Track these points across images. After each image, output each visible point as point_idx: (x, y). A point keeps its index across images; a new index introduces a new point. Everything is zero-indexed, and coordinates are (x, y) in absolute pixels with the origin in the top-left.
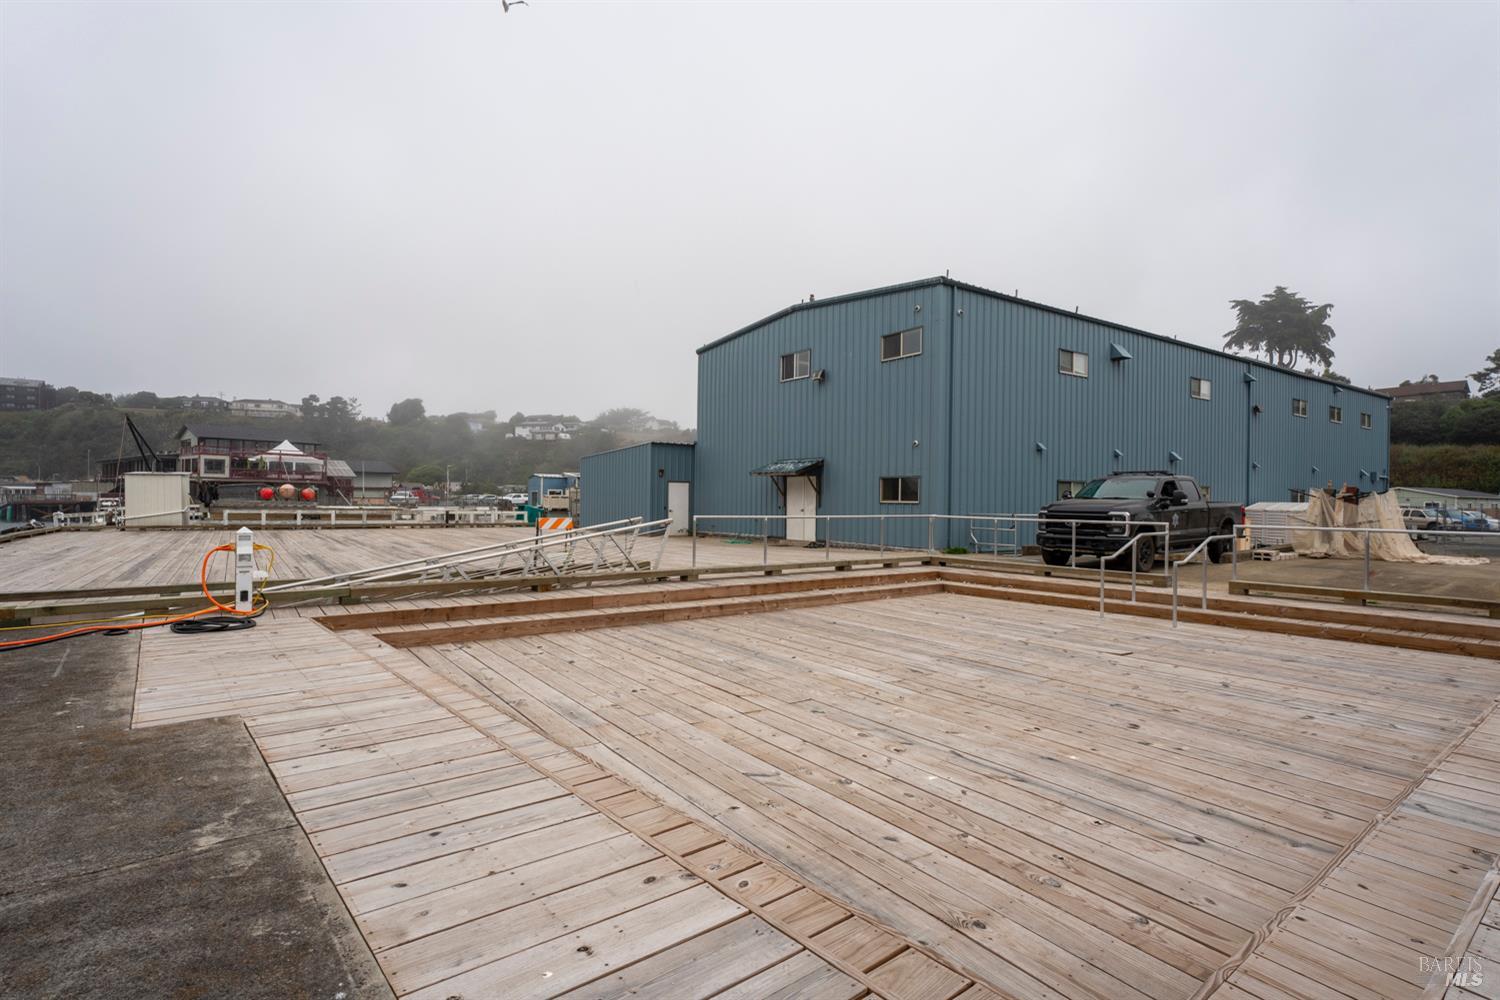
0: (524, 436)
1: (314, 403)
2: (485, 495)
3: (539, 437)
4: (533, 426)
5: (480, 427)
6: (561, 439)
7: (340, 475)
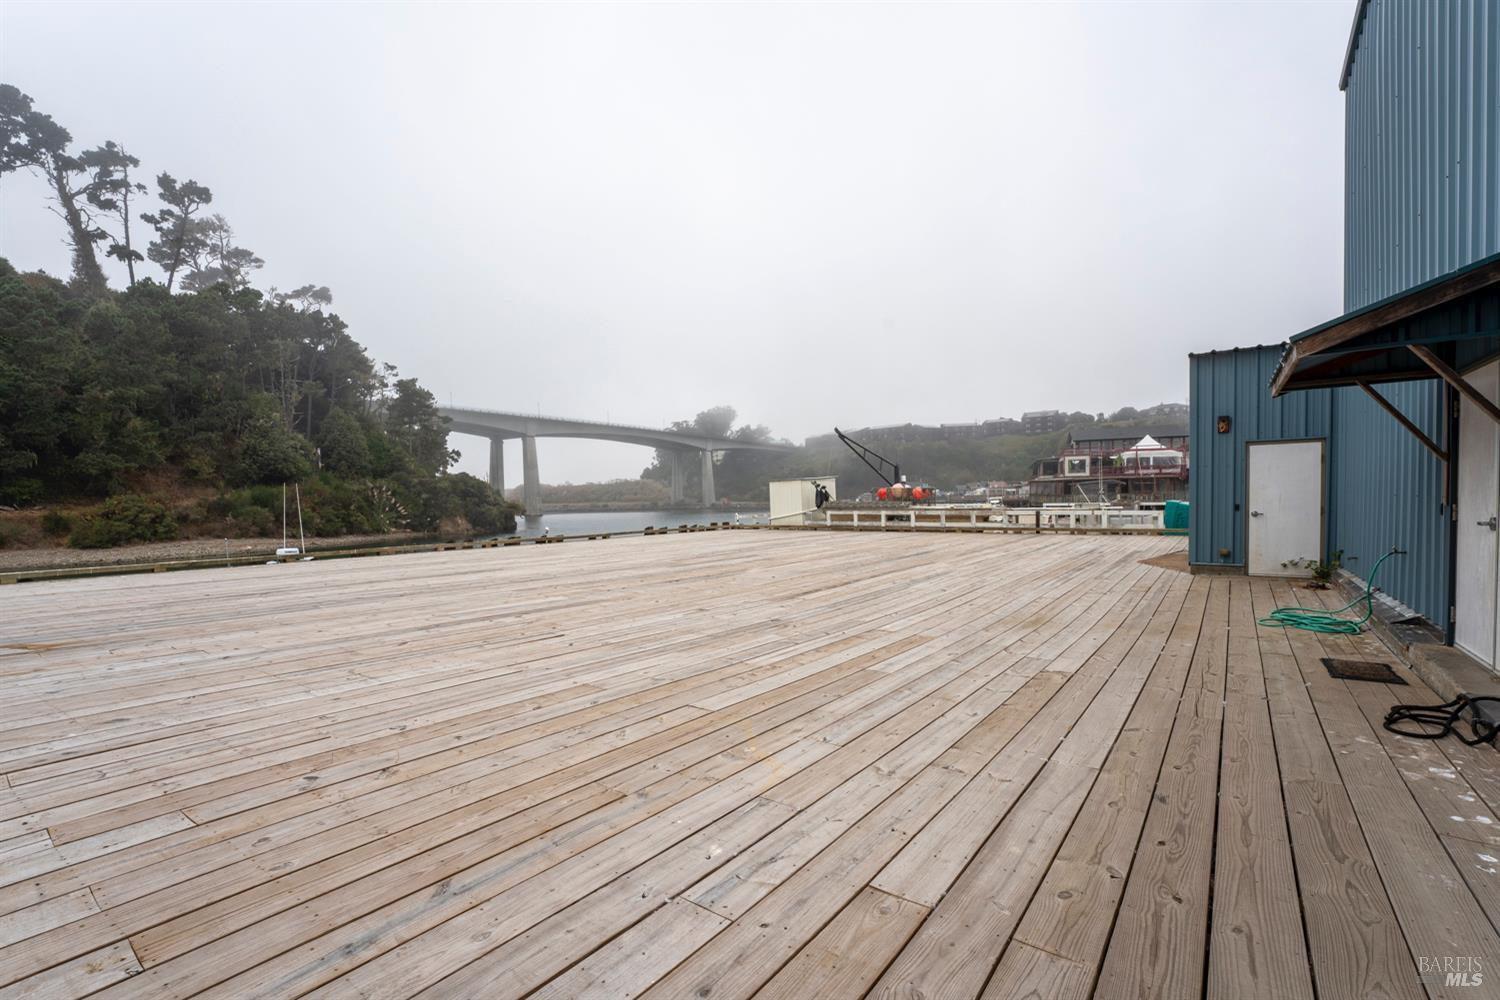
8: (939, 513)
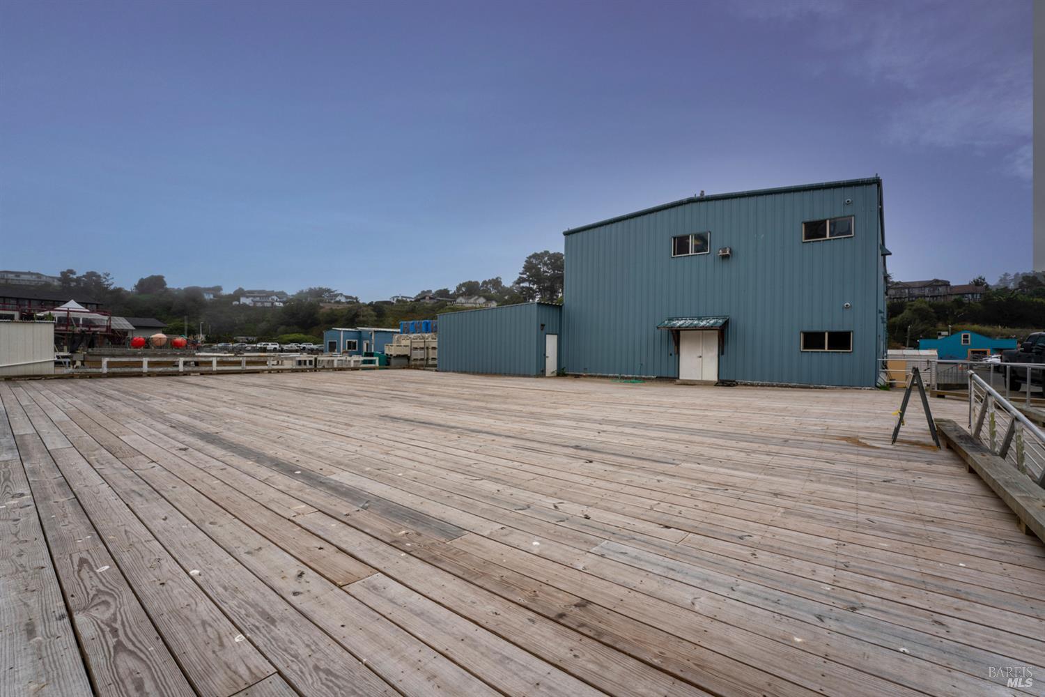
0: (247, 303)
1: (71, 276)
2: (223, 344)
3: (259, 305)
4: (254, 297)
5: (212, 297)
6: (276, 306)
7: (122, 328)
8: (211, 359)
